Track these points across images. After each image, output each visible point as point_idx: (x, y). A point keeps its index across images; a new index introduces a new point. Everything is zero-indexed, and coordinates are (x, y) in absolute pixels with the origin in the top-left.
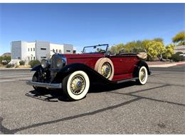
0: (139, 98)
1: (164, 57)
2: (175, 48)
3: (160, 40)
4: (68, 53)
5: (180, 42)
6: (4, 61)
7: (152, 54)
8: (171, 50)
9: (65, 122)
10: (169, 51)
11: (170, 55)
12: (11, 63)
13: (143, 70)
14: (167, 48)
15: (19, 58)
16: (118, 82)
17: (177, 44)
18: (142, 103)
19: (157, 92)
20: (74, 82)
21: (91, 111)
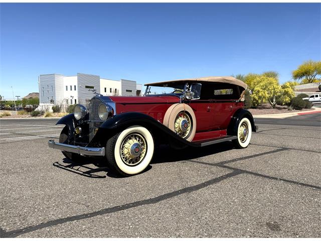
0: (237, 172)
1: (278, 103)
2: (297, 87)
3: (273, 75)
4: (128, 95)
5: (304, 78)
6: (29, 106)
7: (260, 97)
8: (290, 90)
9: (106, 217)
10: (286, 93)
11: (288, 99)
12: (39, 109)
13: (245, 124)
14: (284, 87)
15: (52, 101)
16: (203, 144)
17: (300, 81)
18: (241, 181)
19: (266, 162)
20: (127, 145)
21: (153, 196)
